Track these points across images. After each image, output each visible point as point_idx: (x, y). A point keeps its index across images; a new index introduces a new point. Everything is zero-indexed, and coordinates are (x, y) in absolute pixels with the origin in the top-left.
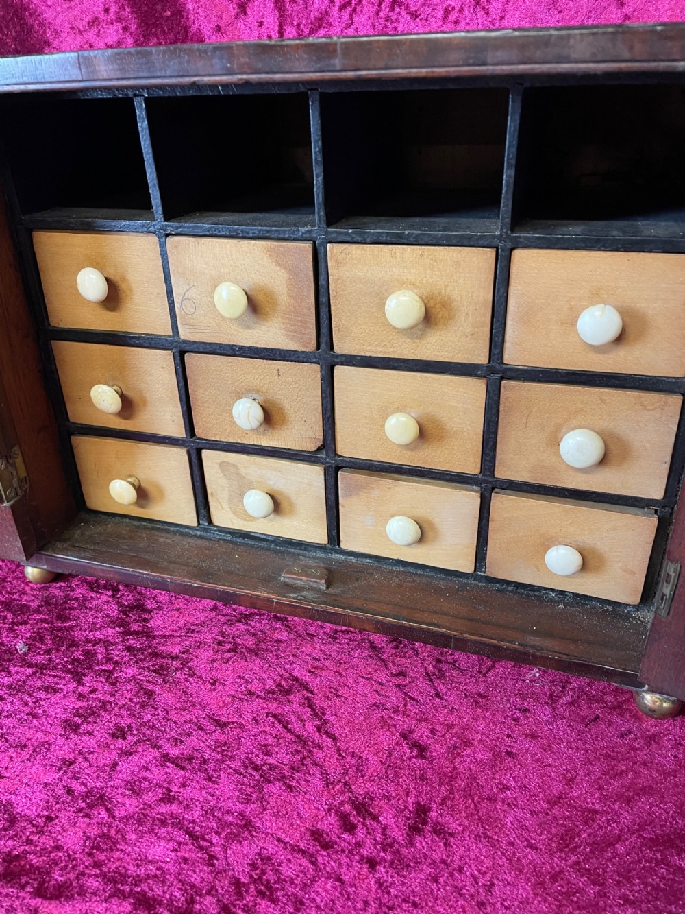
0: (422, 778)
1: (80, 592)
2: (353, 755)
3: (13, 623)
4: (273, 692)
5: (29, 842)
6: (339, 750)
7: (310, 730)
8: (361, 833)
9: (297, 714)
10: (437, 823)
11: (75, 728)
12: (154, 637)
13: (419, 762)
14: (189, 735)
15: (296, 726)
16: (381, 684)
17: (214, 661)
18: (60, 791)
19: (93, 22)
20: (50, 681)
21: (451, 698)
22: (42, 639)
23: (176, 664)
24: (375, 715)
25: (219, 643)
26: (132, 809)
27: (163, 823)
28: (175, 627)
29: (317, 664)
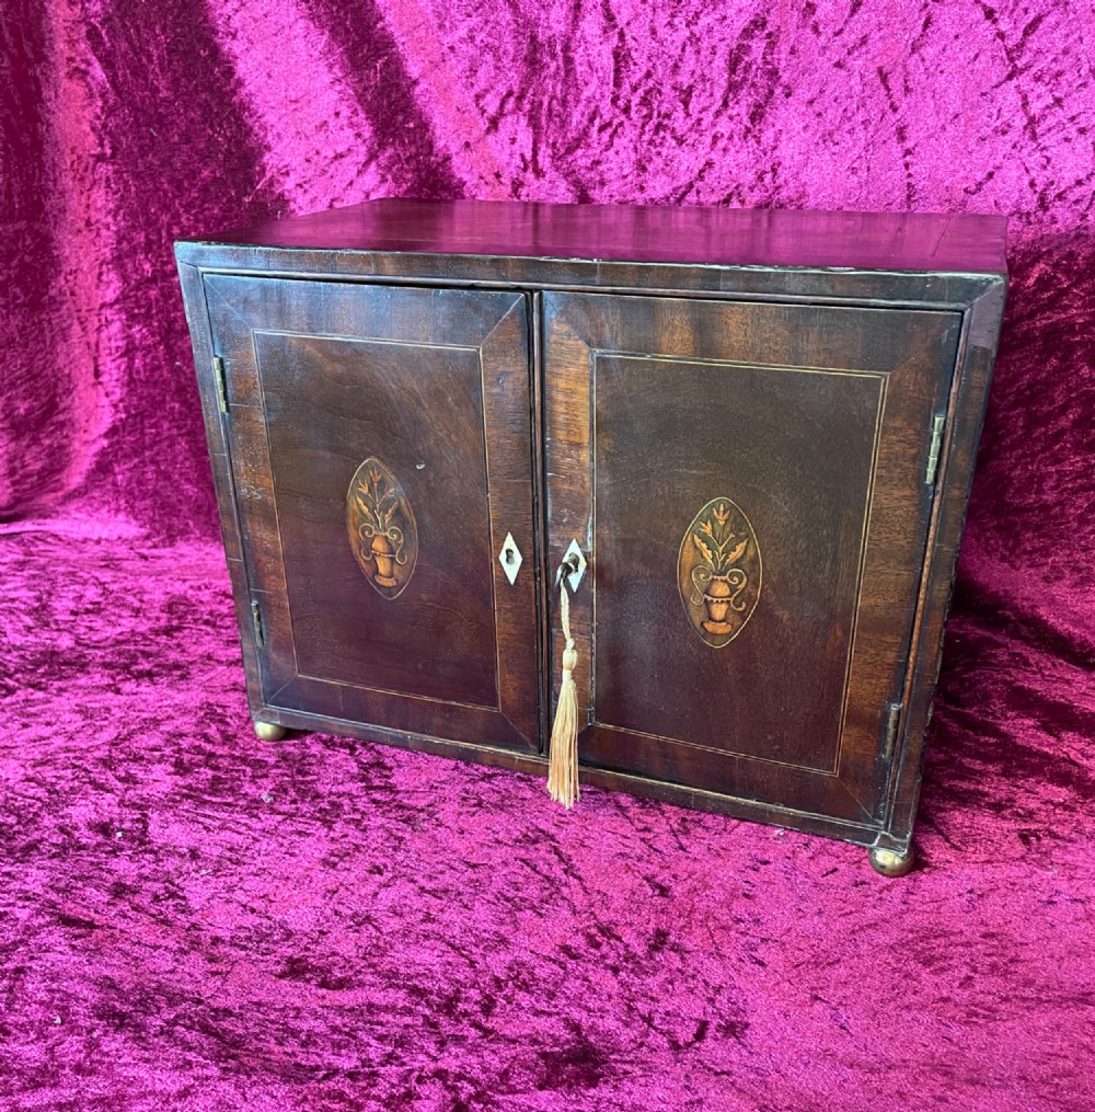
0: (662, 911)
1: (316, 749)
2: (599, 892)
3: (253, 776)
4: (520, 842)
5: (307, 949)
6: (585, 889)
7: (558, 871)
8: (605, 949)
9: (545, 859)
10: (675, 944)
11: (334, 865)
12: (398, 792)
13: (660, 900)
14: (442, 873)
15: (545, 869)
16: (625, 837)
17: (460, 814)
18: (328, 912)
19: (321, 126)
20: (301, 827)
21: (695, 850)
22: (286, 791)
23: (423, 815)
24: (620, 862)
25: (464, 799)
26: (397, 927)
27: (427, 937)
28: (417, 783)
29: (563, 819)
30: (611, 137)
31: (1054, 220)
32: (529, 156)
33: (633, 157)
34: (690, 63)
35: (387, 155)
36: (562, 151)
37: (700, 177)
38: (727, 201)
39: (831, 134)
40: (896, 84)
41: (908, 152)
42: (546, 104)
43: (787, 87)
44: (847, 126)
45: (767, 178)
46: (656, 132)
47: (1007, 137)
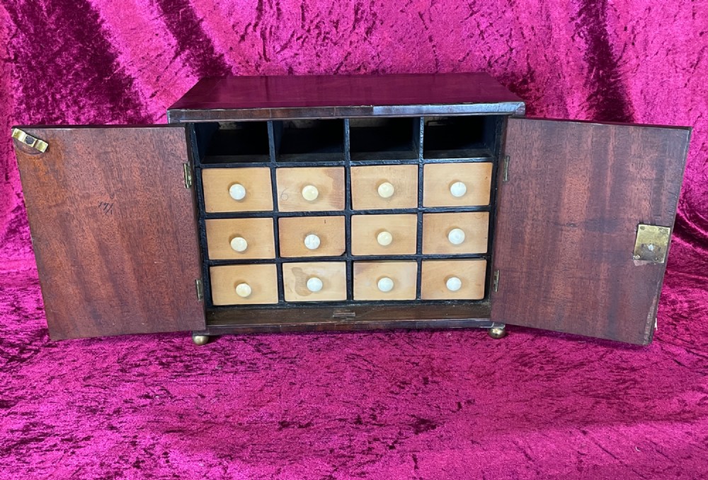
0: (421, 371)
1: (227, 344)
3: (204, 361)
4: (347, 360)
5: (284, 417)
6: (385, 370)
7: (370, 366)
8: (407, 388)
9: (362, 364)
10: (432, 380)
12: (279, 353)
13: (417, 367)
30: (303, 43)
31: (495, 71)
32: (262, 53)
33: (314, 52)
34: (337, 10)
35: (186, 53)
36: (279, 49)
37: (346, 59)
38: (359, 69)
39: (402, 39)
40: (426, 17)
41: (434, 46)
42: (268, 29)
43: (381, 20)
44: (408, 36)
45: (376, 58)
46: (324, 40)
47: (472, 39)
